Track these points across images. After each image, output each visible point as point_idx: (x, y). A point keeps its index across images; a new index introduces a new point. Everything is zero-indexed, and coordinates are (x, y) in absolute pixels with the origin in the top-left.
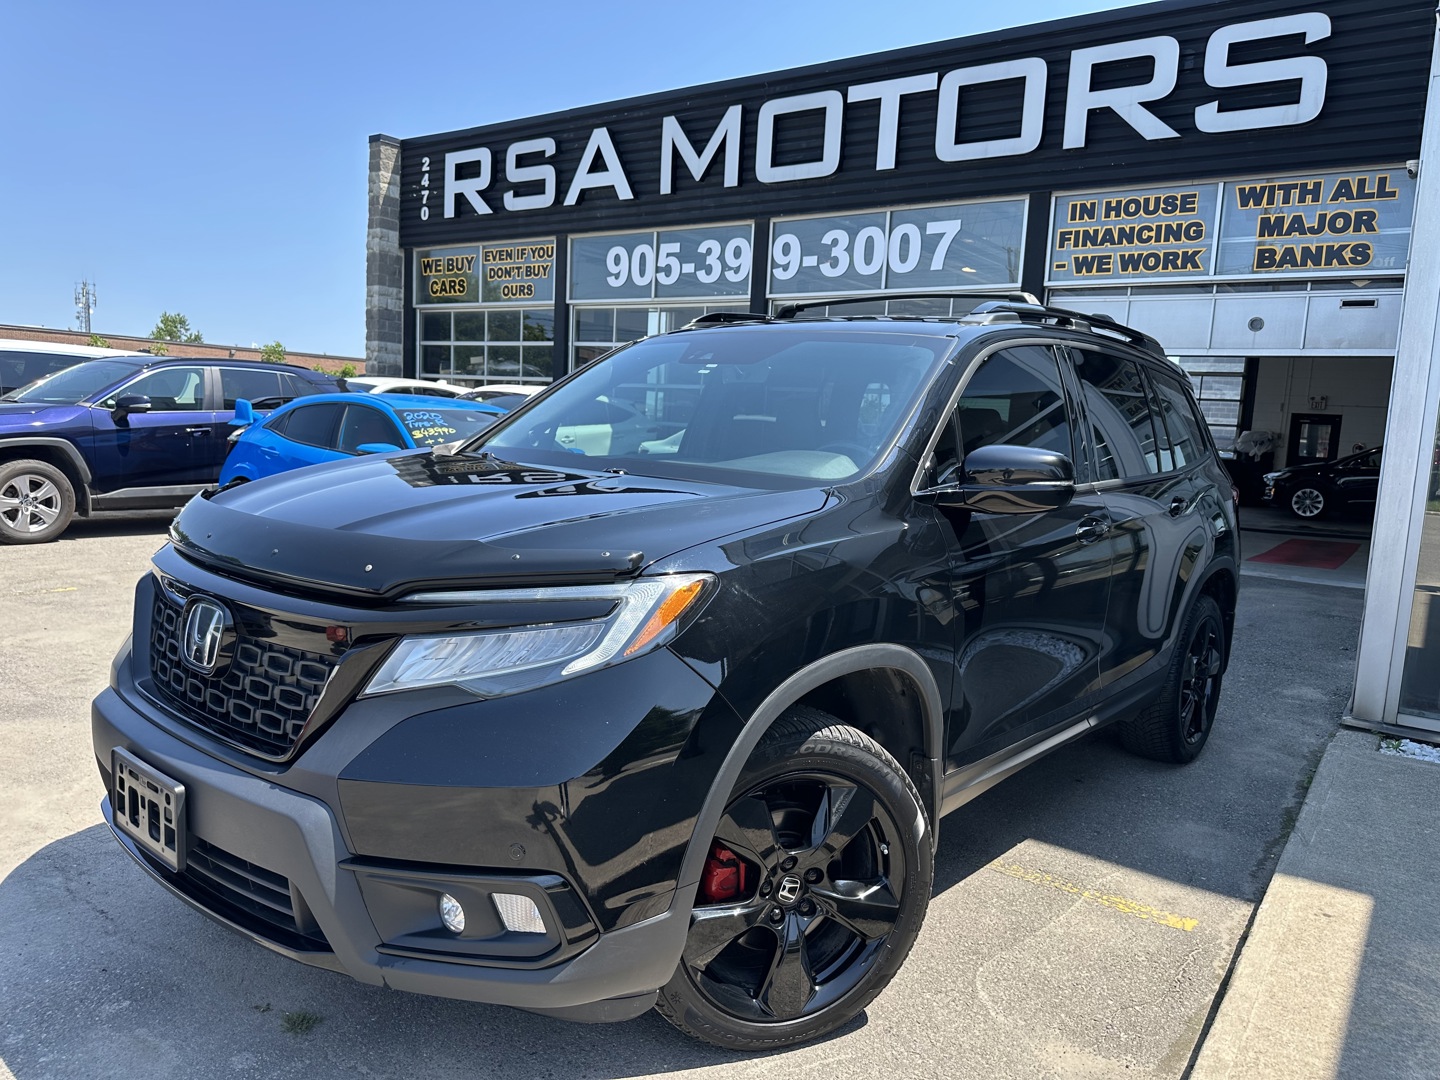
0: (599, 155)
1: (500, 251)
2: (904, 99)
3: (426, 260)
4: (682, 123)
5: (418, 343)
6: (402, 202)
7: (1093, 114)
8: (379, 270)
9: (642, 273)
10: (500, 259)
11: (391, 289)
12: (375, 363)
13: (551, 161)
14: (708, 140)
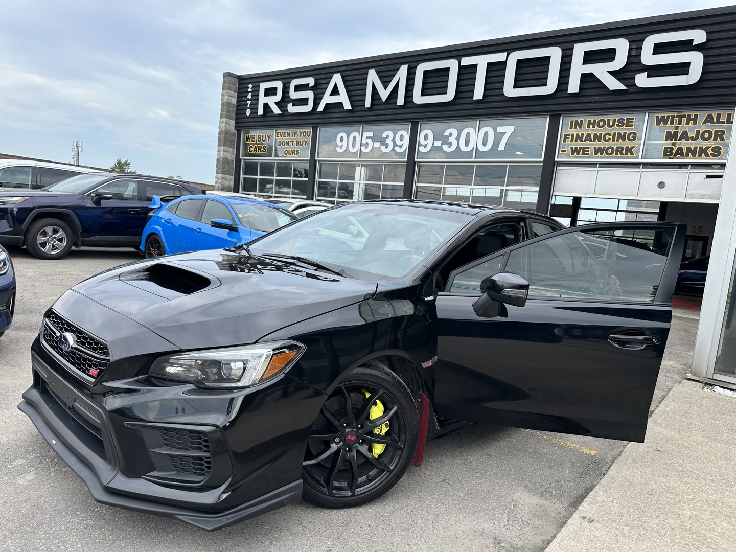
0: (336, 87)
1: (284, 133)
2: (489, 65)
3: (247, 135)
4: (378, 72)
5: (241, 176)
6: (237, 106)
7: (583, 75)
8: (225, 139)
9: (354, 147)
10: (284, 137)
11: (229, 149)
12: (220, 185)
13: (313, 89)
14: (390, 82)
